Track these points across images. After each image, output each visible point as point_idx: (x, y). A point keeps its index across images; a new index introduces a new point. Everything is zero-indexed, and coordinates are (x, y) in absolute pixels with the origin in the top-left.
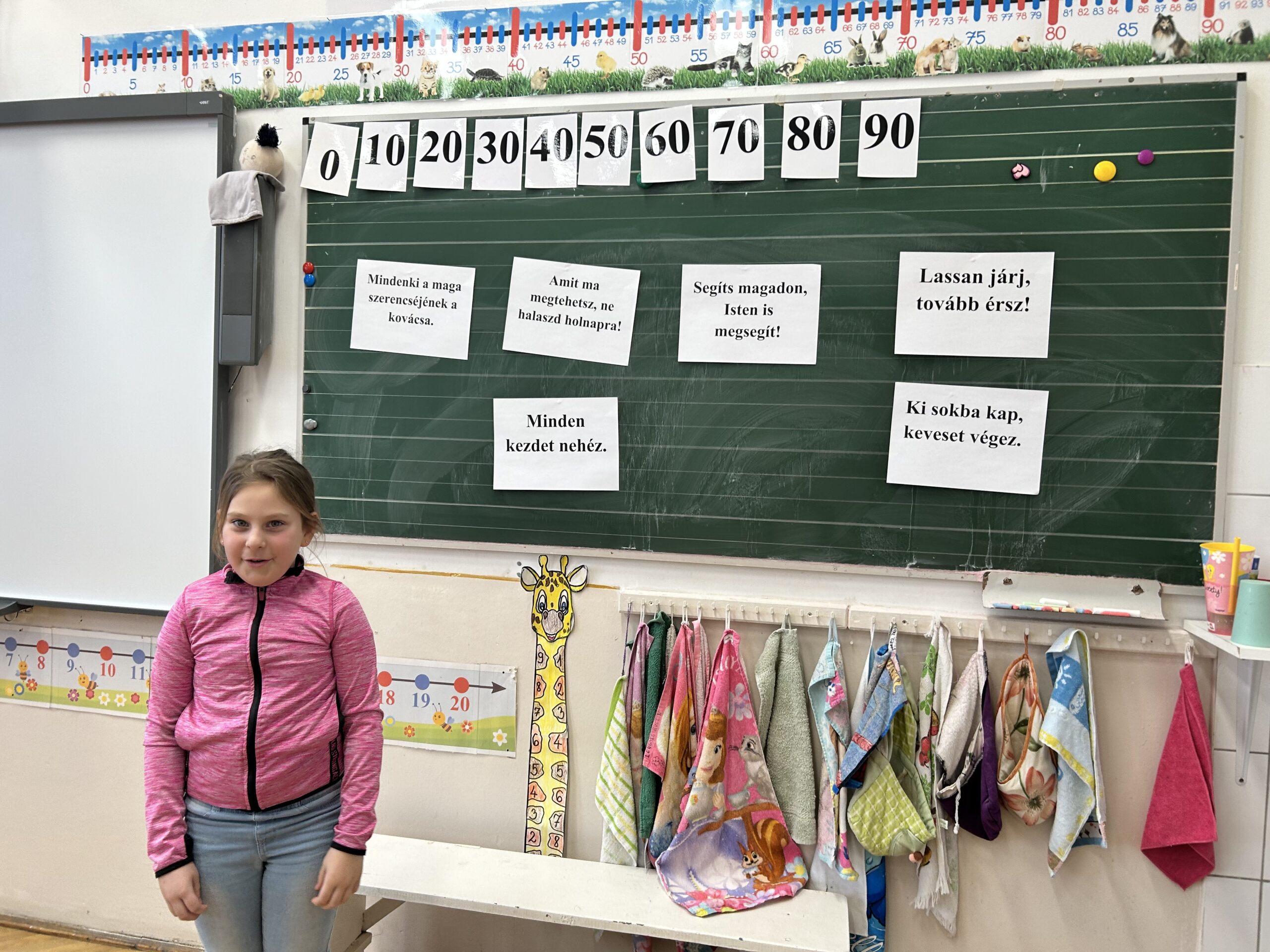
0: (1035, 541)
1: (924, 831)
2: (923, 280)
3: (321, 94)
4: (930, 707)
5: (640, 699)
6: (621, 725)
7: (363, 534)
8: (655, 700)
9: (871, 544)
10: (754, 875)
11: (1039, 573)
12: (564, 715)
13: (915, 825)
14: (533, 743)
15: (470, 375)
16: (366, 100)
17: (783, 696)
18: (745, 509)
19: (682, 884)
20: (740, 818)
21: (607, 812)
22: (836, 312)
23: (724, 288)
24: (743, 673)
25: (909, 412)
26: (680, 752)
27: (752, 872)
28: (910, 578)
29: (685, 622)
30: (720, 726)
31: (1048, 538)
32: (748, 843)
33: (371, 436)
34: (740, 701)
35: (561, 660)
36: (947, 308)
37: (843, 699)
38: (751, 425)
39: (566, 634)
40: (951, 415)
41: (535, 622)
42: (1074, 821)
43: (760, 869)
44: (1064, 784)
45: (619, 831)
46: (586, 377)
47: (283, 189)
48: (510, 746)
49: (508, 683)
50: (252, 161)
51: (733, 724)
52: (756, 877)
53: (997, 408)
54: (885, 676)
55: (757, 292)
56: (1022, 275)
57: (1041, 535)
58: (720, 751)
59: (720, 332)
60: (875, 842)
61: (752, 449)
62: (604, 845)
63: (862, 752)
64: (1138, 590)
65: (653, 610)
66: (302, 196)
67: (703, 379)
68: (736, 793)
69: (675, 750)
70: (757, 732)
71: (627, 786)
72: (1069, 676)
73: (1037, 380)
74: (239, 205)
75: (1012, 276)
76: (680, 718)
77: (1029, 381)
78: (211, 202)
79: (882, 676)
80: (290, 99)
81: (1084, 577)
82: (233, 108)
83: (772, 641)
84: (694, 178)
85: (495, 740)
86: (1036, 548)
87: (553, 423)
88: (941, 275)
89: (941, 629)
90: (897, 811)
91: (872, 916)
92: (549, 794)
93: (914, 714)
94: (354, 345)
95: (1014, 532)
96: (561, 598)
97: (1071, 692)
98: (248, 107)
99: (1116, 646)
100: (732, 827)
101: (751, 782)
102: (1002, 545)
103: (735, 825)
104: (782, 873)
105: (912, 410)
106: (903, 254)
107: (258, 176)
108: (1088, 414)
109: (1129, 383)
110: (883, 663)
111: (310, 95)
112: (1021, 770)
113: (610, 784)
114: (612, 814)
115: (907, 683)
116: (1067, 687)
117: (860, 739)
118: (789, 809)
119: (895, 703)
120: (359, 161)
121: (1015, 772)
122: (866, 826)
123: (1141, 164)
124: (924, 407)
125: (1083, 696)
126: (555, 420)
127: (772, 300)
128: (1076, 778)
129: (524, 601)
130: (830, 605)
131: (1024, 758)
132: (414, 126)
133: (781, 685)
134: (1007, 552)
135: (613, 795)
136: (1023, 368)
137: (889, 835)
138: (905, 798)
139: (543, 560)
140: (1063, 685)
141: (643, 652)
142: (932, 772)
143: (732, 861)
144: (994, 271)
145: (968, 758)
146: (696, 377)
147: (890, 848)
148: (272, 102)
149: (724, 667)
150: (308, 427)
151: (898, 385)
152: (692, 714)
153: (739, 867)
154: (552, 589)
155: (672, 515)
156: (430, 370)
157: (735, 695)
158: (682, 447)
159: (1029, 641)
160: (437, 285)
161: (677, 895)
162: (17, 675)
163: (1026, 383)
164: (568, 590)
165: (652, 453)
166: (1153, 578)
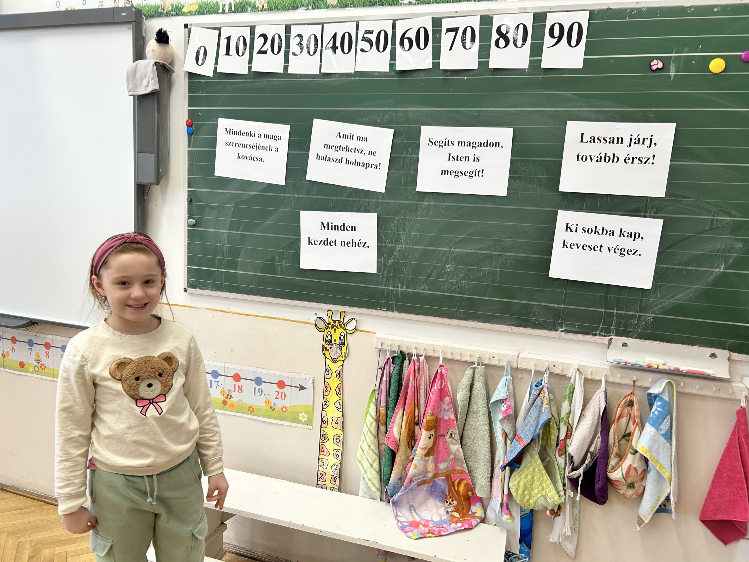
0: (645, 319)
1: (556, 498)
2: (582, 141)
3: (195, 8)
4: (567, 421)
5: (385, 402)
6: (373, 417)
7: (223, 291)
8: (393, 404)
9: (536, 315)
10: (451, 512)
11: (646, 341)
12: (341, 407)
13: (551, 494)
14: (323, 422)
15: (287, 195)
16: (224, 12)
17: (473, 407)
18: (455, 289)
19: (406, 516)
20: (444, 477)
21: (363, 468)
22: (522, 161)
23: (448, 143)
24: (449, 391)
25: (567, 230)
26: (408, 437)
27: (450, 510)
28: (560, 338)
29: (414, 358)
30: (433, 422)
31: (654, 318)
32: (449, 492)
33: (228, 231)
34: (447, 408)
35: (340, 374)
36: (597, 161)
37: (511, 413)
38: (462, 235)
39: (343, 359)
40: (595, 233)
41: (325, 350)
42: (656, 499)
43: (455, 508)
44: (651, 477)
45: (369, 480)
46: (357, 199)
47: (174, 72)
48: (309, 423)
49: (309, 385)
50: (152, 53)
51: (442, 421)
52: (452, 513)
53: (626, 230)
54: (538, 401)
55: (470, 146)
56: (651, 139)
57: (649, 316)
58: (432, 438)
59: (444, 172)
60: (525, 501)
61: (462, 250)
62: (361, 487)
63: (520, 447)
64: (713, 356)
65: (396, 349)
66: (185, 76)
67: (432, 203)
68: (442, 462)
69: (404, 436)
70: (456, 427)
71: (375, 454)
72: (660, 409)
73: (656, 212)
74: (145, 82)
75: (644, 139)
76: (409, 416)
77: (650, 212)
78: (128, 81)
79: (537, 400)
80: (178, 11)
81: (677, 345)
82: (142, 17)
83: (469, 372)
84: (431, 67)
85: (300, 418)
86: (646, 324)
87: (336, 228)
88: (594, 138)
89: (578, 373)
90: (541, 484)
91: (523, 542)
92: (332, 453)
93: (556, 424)
94: (216, 174)
95: (631, 313)
96: (340, 337)
97: (660, 420)
98: (152, 16)
99: (695, 391)
100: (439, 482)
101: (452, 456)
102: (623, 321)
103: (440, 481)
104: (469, 512)
105: (568, 229)
106: (569, 123)
107: (156, 63)
108: (690, 237)
109: (721, 216)
110: (538, 392)
111: (189, 8)
112: (623, 465)
113: (365, 451)
114: (366, 469)
115: (553, 405)
116: (658, 417)
117: (519, 439)
118: (475, 475)
119: (544, 418)
120: (219, 53)
121: (619, 467)
122: (520, 492)
123: (744, 62)
124: (577, 228)
125: (669, 423)
126: (338, 226)
127: (479, 151)
128: (659, 474)
129: (319, 338)
130: (507, 352)
131: (626, 458)
132: (253, 30)
133: (473, 400)
134: (626, 326)
135: (367, 458)
136: (646, 204)
137: (535, 498)
138: (546, 476)
139: (330, 314)
140: (655, 415)
141: (388, 374)
142: (566, 461)
143: (438, 502)
144: (632, 135)
145: (589, 455)
146: (427, 202)
147: (535, 505)
148: (166, 13)
149: (437, 387)
150: (190, 224)
151: (560, 212)
152: (416, 414)
153: (442, 506)
154: (335, 331)
155: (409, 290)
156: (262, 191)
157: (444, 404)
158: (417, 247)
159: (636, 384)
160: (266, 136)
161: (401, 523)
162: (35, 361)
163: (648, 214)
164: (345, 332)
165: (398, 250)
166: (725, 349)
